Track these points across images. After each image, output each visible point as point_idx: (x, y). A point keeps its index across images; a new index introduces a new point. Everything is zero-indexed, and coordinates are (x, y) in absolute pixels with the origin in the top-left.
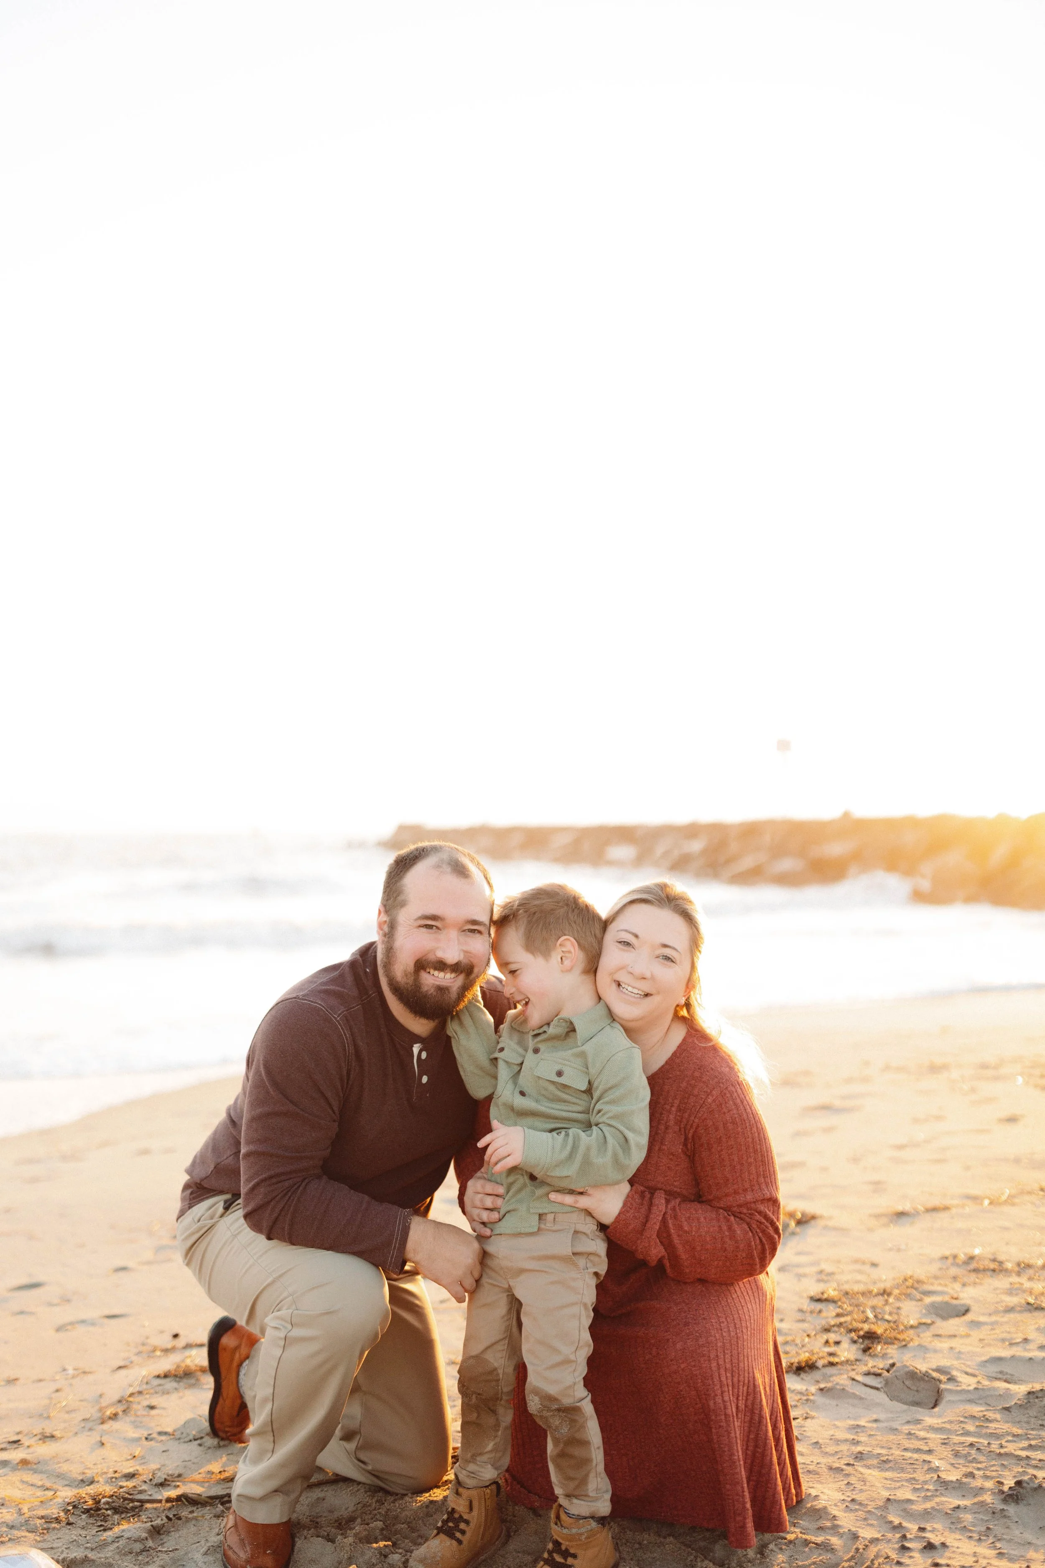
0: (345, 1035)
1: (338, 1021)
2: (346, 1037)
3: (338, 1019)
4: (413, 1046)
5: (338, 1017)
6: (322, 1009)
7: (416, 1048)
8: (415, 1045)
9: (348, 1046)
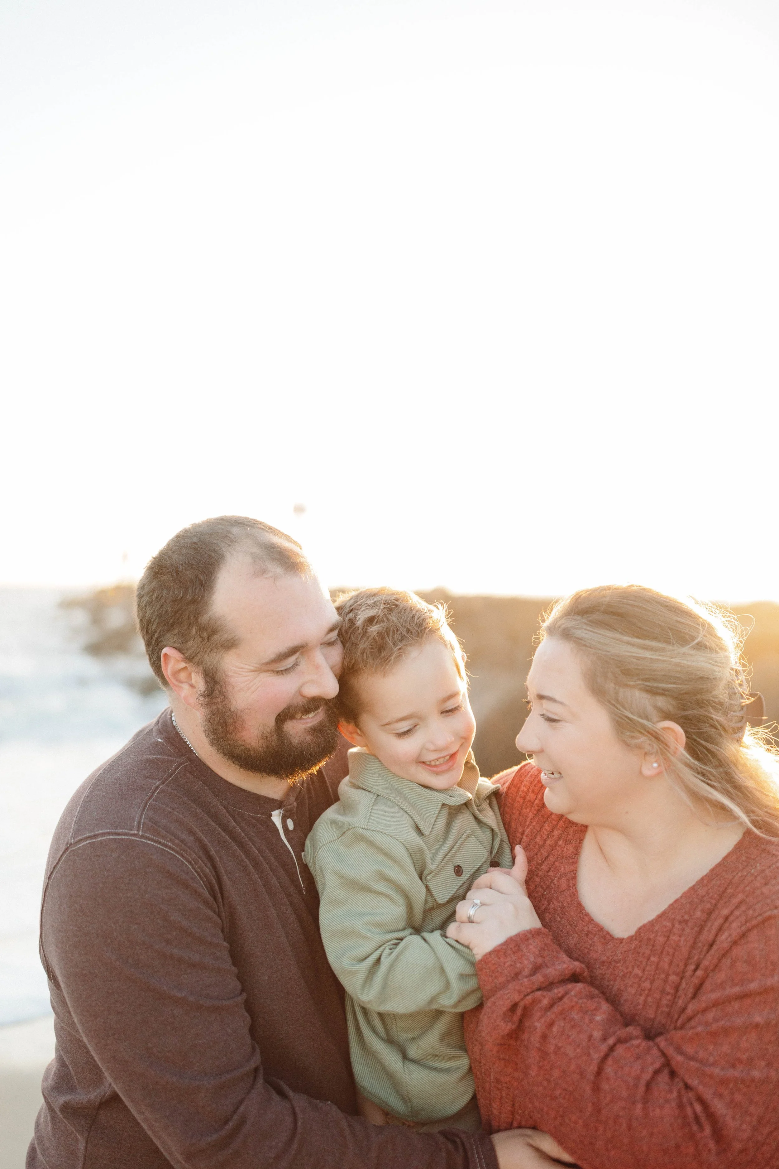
0: (166, 846)
1: (143, 837)
2: (170, 848)
3: (140, 833)
4: (271, 815)
5: (138, 830)
6: (109, 839)
7: (276, 817)
8: (273, 813)
9: (182, 856)
